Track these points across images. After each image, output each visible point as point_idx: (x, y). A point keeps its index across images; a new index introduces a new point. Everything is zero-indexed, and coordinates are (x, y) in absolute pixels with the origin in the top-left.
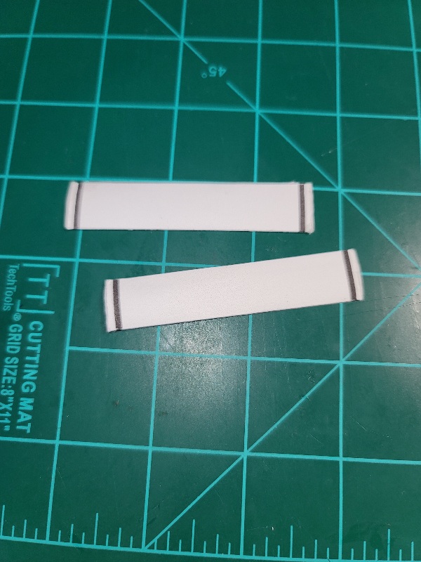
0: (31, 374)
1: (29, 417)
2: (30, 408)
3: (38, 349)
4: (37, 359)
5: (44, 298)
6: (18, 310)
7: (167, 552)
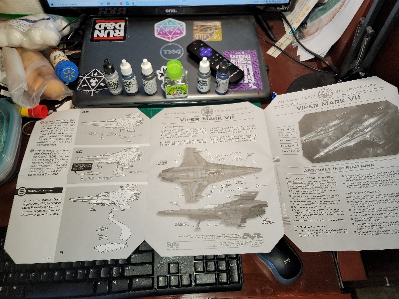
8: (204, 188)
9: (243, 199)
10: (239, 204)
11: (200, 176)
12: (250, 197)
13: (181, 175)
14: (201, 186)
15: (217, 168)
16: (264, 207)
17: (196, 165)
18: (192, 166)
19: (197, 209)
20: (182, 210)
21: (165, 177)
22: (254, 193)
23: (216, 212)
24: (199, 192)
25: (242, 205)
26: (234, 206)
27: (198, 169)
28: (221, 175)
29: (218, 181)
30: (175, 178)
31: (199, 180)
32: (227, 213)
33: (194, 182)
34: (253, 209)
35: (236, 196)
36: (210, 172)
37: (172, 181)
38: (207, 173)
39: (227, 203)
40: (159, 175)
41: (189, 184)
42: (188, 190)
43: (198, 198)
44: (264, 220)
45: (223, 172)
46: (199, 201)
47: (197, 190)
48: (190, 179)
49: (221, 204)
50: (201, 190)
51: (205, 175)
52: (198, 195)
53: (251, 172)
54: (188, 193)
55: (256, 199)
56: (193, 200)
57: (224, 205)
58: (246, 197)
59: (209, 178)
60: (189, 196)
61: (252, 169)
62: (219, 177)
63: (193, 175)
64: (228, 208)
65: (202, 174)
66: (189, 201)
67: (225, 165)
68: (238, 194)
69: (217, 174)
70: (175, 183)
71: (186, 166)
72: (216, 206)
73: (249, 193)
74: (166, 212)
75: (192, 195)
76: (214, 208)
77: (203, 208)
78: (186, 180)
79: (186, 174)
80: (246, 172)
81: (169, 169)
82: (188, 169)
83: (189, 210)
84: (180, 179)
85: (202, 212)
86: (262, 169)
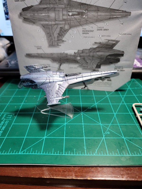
0: (4, 128)
1: (1, 134)
2: (2, 132)
3: (7, 124)
4: (6, 126)
5: (10, 118)
6: (4, 119)
7: (25, 154)
8: (65, 32)
9: (101, 47)
10: (97, 52)
11: (61, 18)
12: (109, 46)
13: (42, 15)
14: (63, 30)
15: (80, 8)
16: (119, 56)
17: (57, 3)
18: (53, 4)
19: (59, 53)
20: (45, 53)
21: (26, 17)
22: (114, 42)
23: (76, 57)
24: (60, 37)
25: (100, 53)
26: (92, 53)
27: (60, 8)
28: (84, 18)
29: (80, 25)
30: (36, 19)
31: (61, 23)
32: (85, 59)
33: (56, 25)
34: (109, 57)
35: (96, 43)
36: (72, 14)
37: (34, 23)
38: (69, 14)
39: (86, 50)
40: (19, 14)
41: (50, 27)
42: (50, 34)
43: (60, 43)
44: (116, 67)
45: (86, 14)
46: (61, 46)
47: (58, 34)
48: (51, 21)
49: (80, 50)
50: (62, 35)
51: (67, 17)
52: (59, 40)
53: (118, 16)
54: (51, 37)
55: (114, 48)
56: (55, 44)
57: (83, 51)
58: (105, 45)
59: (70, 21)
60: (52, 40)
61: (120, 12)
62: (81, 20)
63: (55, 16)
64: (86, 54)
65: (63, 15)
66: (52, 45)
67: (90, 5)
68: (98, 42)
69: (80, 16)
70: (37, 25)
71: (46, 4)
72: (76, 51)
73: (110, 42)
74: (33, 55)
75: (53, 39)
76: (74, 53)
77: (64, 52)
78: (47, 23)
79: (47, 15)
80: (111, 17)
81: (28, 7)
82: (49, 8)
83: (51, 54)
84: (42, 20)
85: (63, 56)
86: (130, 13)
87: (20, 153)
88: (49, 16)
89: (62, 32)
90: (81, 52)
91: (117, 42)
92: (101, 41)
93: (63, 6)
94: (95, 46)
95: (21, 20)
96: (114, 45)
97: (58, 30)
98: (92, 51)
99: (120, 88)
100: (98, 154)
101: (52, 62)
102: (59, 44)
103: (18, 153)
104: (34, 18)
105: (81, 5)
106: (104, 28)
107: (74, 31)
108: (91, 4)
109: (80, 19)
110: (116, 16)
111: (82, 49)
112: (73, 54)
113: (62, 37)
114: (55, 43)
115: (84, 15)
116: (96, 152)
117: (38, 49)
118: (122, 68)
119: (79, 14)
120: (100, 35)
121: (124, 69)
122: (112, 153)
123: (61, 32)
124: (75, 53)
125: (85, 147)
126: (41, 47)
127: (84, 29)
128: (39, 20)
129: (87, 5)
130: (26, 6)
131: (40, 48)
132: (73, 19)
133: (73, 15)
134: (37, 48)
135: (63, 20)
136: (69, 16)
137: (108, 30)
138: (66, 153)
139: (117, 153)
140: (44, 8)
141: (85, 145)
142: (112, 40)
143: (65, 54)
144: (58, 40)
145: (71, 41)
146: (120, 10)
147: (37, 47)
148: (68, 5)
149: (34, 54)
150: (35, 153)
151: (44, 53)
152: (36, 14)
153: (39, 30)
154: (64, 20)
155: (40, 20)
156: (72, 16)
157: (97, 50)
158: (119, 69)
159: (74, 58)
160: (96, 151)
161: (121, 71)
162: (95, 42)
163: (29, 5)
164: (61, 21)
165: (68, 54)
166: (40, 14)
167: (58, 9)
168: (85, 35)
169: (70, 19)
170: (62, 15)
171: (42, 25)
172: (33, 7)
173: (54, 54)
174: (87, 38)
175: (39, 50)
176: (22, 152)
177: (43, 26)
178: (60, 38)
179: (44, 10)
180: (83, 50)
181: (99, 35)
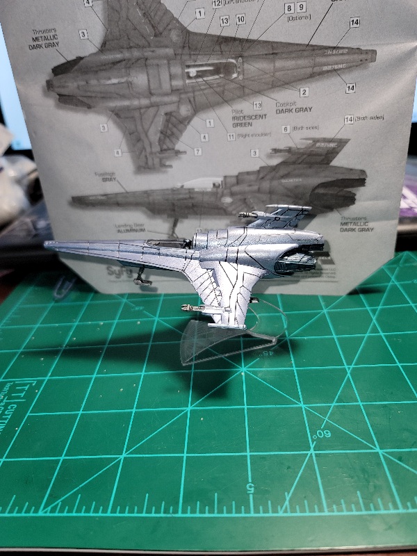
3: (9, 417)
4: (6, 422)
5: (22, 395)
6: (5, 401)
7: (56, 514)
8: (181, 126)
9: (294, 163)
10: (283, 177)
11: (166, 86)
12: (319, 156)
13: (109, 82)
14: (173, 119)
15: (220, 53)
16: (353, 187)
17: (152, 45)
18: (138, 46)
19: (167, 190)
20: (127, 193)
21: (64, 91)
22: (332, 145)
23: (219, 196)
24: (167, 140)
25: (291, 180)
26: (268, 182)
27: (160, 57)
28: (232, 81)
29: (223, 103)
30: (93, 95)
31: (166, 99)
32: (247, 200)
33: (153, 106)
34: (321, 191)
35: (276, 151)
36: (198, 72)
37: (89, 107)
38: (188, 73)
39: (248, 173)
40: (44, 83)
41: (137, 114)
42: (136, 133)
43: (167, 158)
44: (346, 221)
45: (239, 67)
46: (171, 166)
47: (162, 133)
48: (138, 96)
49: (231, 177)
50: (173, 134)
51: (184, 81)
52: (165, 150)
53: (336, 67)
54: (139, 145)
55: (335, 163)
56: (153, 164)
57: (240, 177)
58: (305, 156)
59: (194, 92)
60: (143, 153)
61: (342, 54)
62: (226, 87)
63: (147, 82)
64: (250, 186)
65: (172, 77)
66: (145, 168)
67: (247, 41)
68: (282, 147)
69: (222, 76)
70: (98, 113)
71: (120, 48)
72: (219, 180)
73: (318, 145)
74: (91, 198)
75: (148, 150)
76: (212, 186)
77: (182, 186)
78: (126, 103)
79: (123, 80)
80: (317, 69)
81: (68, 62)
82: (129, 60)
83: (146, 192)
84: (110, 98)
85: (181, 196)
86: (374, 52)
87: (41, 514)
88: (130, 84)
89: (174, 127)
90: (234, 180)
91: (342, 143)
92: (291, 145)
93: (170, 51)
94: (275, 161)
95: (50, 102)
96: (332, 153)
97: (160, 120)
98: (266, 175)
99: (365, 283)
100: (293, 510)
101: (149, 216)
102: (168, 163)
103: (36, 511)
104: (89, 94)
105: (221, 43)
106: (299, 106)
107: (208, 121)
108: (251, 37)
109: (224, 86)
110: (329, 68)
111: (236, 173)
112: (209, 190)
113: (174, 140)
114: (153, 159)
115: (234, 73)
116: (287, 503)
117: (105, 180)
118: (363, 221)
119: (217, 70)
120: (288, 127)
121: (371, 225)
122: (339, 504)
123: (170, 126)
124: (214, 185)
125: (250, 487)
126: (113, 174)
127: (237, 112)
128: (103, 98)
129: (241, 40)
130: (62, 61)
131: (109, 177)
132: (202, 87)
133: (200, 75)
134: (101, 177)
135: (172, 91)
136: (189, 77)
137: (309, 110)
138: (189, 508)
139: (357, 504)
140: (115, 63)
141: (250, 480)
142: (325, 140)
143: (185, 189)
144: (162, 151)
145: (200, 149)
146: (340, 46)
147: (101, 175)
148: (184, 47)
149: (94, 198)
150: (87, 511)
151: (123, 191)
152: (93, 82)
153: (105, 126)
154: (174, 91)
155: (106, 96)
156: (197, 77)
157: (283, 171)
158: (354, 227)
159: (213, 199)
160: (288, 499)
161: (363, 230)
162: (274, 148)
163: (71, 57)
164: (167, 94)
165: (196, 190)
166: (105, 78)
167: (156, 62)
168: (240, 130)
169: (193, 87)
170: (168, 77)
171: (113, 111)
172: (81, 62)
173: (153, 191)
174: (247, 137)
175: (108, 183)
176: (49, 508)
177: (117, 115)
178: (168, 144)
179: (115, 67)
180: (239, 173)
181: (284, 127)
